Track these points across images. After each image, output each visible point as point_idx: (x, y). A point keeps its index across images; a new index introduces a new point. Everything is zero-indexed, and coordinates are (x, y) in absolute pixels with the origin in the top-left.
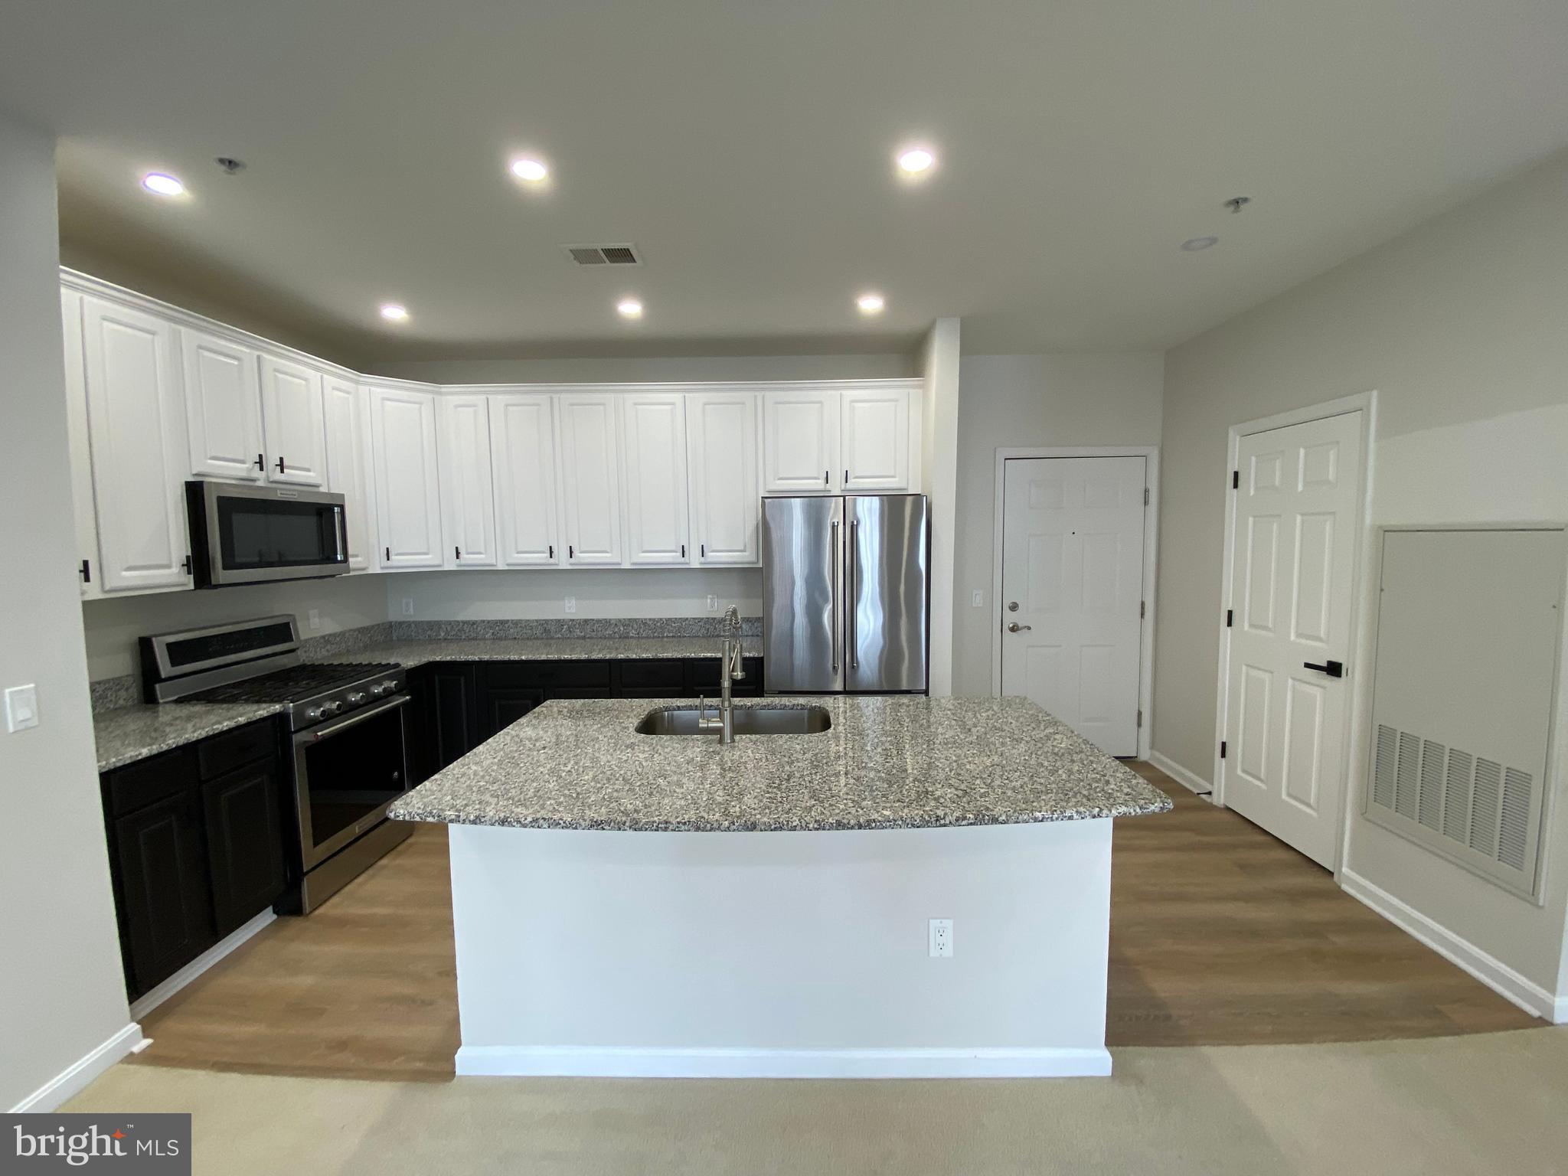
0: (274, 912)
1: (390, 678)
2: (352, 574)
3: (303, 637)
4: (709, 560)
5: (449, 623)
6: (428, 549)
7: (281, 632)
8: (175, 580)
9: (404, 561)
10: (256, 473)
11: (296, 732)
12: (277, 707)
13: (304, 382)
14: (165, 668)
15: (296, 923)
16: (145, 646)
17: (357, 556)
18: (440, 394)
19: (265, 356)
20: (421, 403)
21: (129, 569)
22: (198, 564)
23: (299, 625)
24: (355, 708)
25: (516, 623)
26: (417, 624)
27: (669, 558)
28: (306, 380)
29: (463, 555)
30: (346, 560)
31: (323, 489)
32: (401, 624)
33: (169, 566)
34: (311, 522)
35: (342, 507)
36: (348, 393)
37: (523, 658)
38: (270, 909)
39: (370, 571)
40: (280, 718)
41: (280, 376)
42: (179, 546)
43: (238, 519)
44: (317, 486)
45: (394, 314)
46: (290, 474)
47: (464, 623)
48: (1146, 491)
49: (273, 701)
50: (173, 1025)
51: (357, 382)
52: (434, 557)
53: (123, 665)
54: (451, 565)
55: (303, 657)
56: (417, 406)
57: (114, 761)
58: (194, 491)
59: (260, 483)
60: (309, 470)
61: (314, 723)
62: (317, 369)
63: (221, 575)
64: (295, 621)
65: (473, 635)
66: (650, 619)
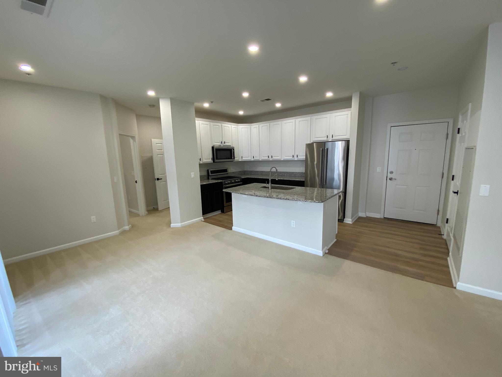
0: (221, 212)
1: (239, 179)
2: (235, 161)
3: (229, 172)
4: (299, 158)
5: (254, 171)
6: (249, 156)
7: (226, 171)
8: (210, 161)
9: (244, 159)
10: (221, 144)
11: (224, 185)
12: (221, 181)
13: (228, 128)
14: (210, 174)
15: (223, 214)
16: (208, 170)
17: (237, 158)
18: (251, 125)
19: (223, 124)
20: (248, 128)
21: (205, 159)
22: (213, 159)
23: (229, 169)
24: (233, 183)
25: (265, 172)
26: (249, 171)
27: (290, 158)
28: (229, 127)
29: (254, 158)
30: (234, 158)
31: (231, 146)
32: (246, 171)
33: (210, 159)
34: (229, 152)
35: (234, 149)
36: (236, 128)
37: (261, 178)
38: (220, 210)
39: (239, 161)
40: (222, 182)
41: (225, 127)
42: (211, 156)
43: (218, 152)
44: (230, 146)
45: (241, 113)
46: (226, 144)
47: (256, 171)
48: (447, 134)
49: (221, 180)
50: (207, 219)
51: (237, 125)
52: (249, 158)
53: (205, 173)
54: (252, 160)
55: (229, 175)
56: (247, 129)
57: (202, 184)
58: (213, 148)
59: (222, 146)
60: (229, 143)
61: (226, 184)
62: (231, 125)
63: (216, 161)
64: (228, 169)
65: (257, 174)
66: (289, 172)
